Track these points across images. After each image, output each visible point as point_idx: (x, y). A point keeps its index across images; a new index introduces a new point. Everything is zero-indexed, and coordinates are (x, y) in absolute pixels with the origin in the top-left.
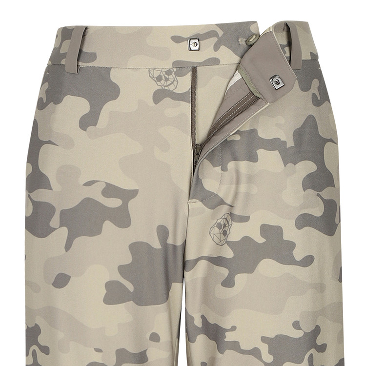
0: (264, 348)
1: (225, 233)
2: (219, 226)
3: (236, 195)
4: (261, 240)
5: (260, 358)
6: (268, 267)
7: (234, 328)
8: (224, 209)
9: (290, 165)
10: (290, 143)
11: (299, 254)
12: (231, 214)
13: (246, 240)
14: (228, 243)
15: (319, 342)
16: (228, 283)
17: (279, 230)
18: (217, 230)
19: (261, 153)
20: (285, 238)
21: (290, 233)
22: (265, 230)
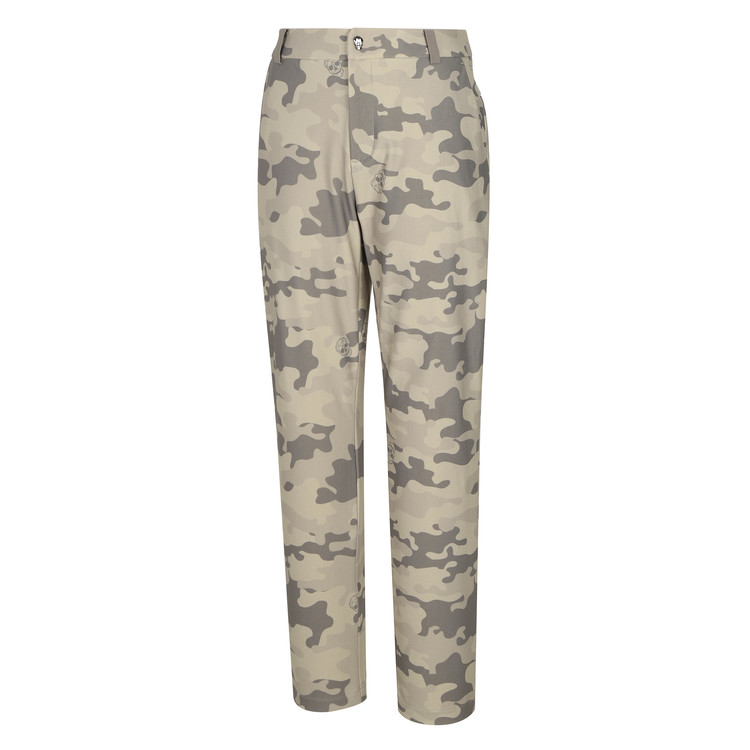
0: (413, 271)
1: (382, 185)
2: (378, 179)
3: (387, 156)
4: (406, 190)
5: (410, 278)
6: (412, 210)
7: (391, 255)
8: (380, 167)
9: (428, 134)
10: (429, 117)
11: (436, 201)
12: (384, 171)
13: (396, 189)
14: (384, 191)
15: (459, 266)
16: (386, 221)
17: (419, 183)
18: (376, 183)
19: (405, 124)
20: (425, 188)
21: (429, 184)
22: (410, 182)
